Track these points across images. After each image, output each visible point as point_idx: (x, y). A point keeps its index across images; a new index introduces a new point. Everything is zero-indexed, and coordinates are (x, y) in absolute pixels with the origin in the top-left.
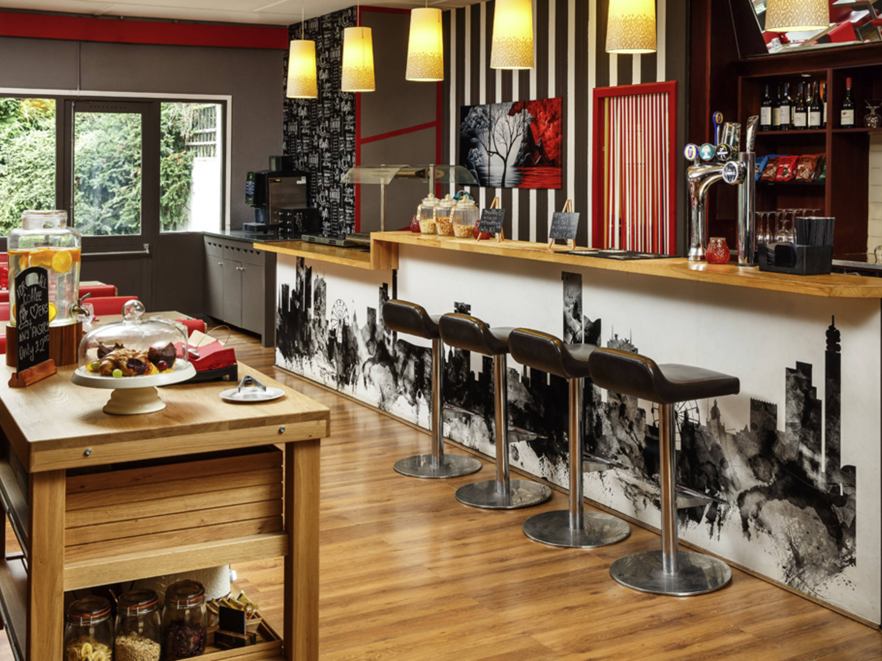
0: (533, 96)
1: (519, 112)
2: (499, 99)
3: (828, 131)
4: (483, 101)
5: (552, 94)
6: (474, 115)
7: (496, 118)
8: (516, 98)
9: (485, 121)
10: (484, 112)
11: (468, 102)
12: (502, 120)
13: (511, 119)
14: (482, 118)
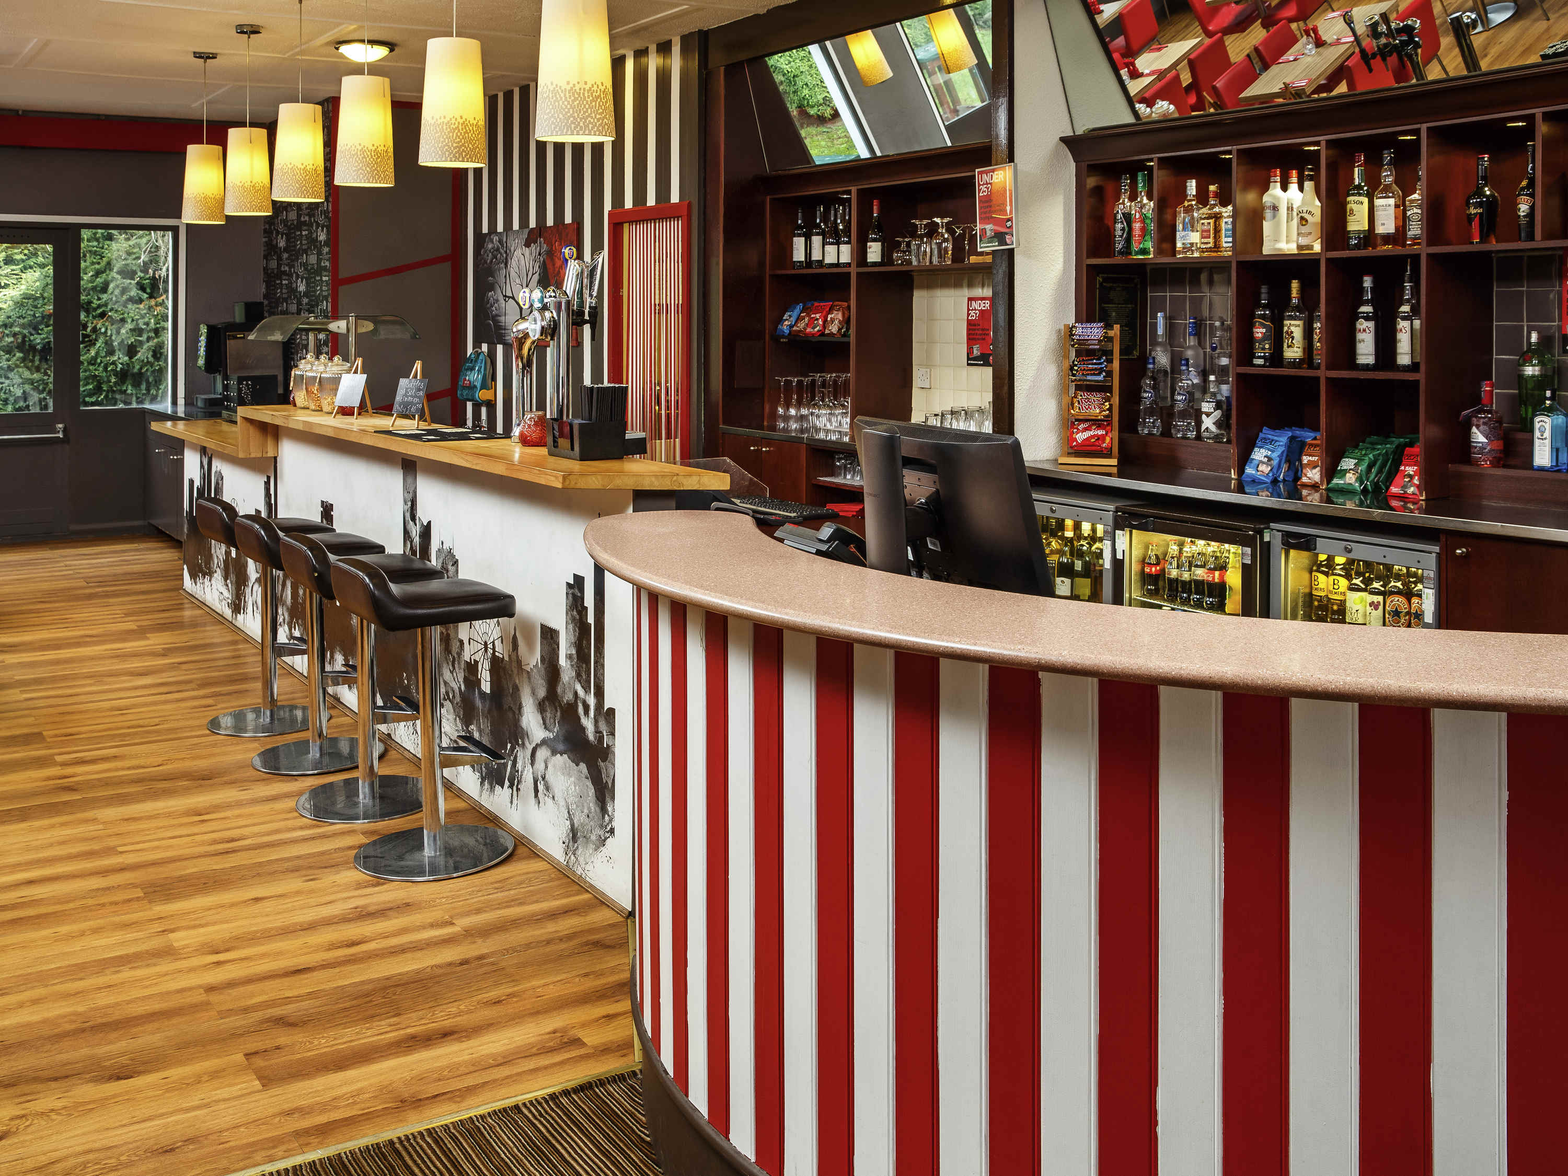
0: (550, 222)
1: (535, 242)
2: (516, 226)
3: (853, 271)
4: (500, 228)
5: (568, 219)
6: (490, 246)
7: (512, 249)
8: (533, 224)
9: (501, 254)
10: (500, 241)
11: (485, 230)
12: (518, 253)
13: (527, 251)
14: (498, 250)
